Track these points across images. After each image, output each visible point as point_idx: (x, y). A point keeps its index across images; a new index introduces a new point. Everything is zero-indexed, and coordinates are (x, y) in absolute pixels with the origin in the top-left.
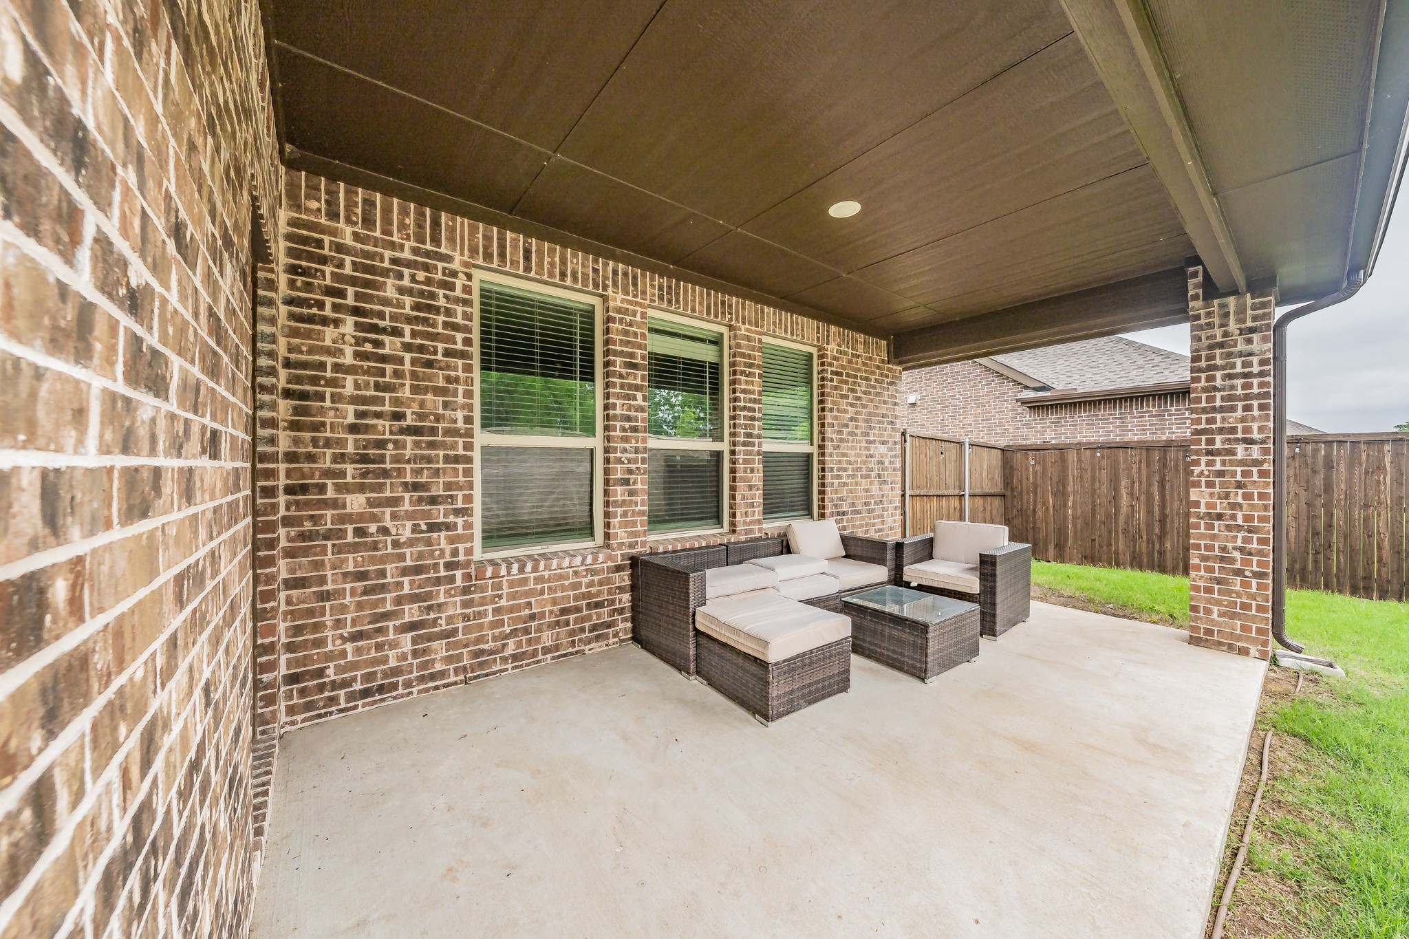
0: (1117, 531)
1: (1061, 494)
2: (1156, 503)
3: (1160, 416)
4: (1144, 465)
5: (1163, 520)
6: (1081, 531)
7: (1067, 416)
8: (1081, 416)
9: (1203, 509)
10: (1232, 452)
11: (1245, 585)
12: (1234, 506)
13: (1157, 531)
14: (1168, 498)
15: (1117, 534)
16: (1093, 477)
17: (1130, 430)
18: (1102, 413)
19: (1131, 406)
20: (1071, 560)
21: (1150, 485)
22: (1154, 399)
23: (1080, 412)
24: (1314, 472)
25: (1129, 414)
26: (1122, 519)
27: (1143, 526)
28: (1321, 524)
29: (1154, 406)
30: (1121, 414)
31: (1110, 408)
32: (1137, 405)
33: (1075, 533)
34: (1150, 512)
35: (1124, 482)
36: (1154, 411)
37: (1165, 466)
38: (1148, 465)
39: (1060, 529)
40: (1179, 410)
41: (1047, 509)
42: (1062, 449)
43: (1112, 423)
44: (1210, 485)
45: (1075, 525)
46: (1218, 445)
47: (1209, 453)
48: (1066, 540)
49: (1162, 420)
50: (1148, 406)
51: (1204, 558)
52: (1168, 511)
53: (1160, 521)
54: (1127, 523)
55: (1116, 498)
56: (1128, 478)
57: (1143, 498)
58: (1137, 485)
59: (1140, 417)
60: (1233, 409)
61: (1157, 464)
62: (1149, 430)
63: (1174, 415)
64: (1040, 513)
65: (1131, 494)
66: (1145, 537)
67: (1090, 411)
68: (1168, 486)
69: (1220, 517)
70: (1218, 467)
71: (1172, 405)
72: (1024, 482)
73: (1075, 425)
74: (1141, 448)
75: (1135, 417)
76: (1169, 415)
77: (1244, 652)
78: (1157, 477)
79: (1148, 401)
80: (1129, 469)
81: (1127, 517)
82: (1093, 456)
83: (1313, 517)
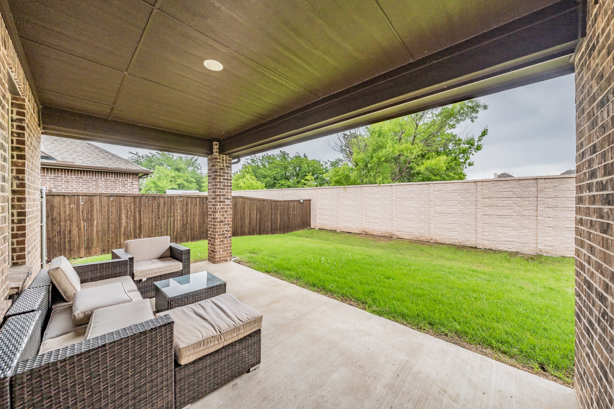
0: (120, 234)
1: (90, 220)
2: (138, 220)
3: (115, 182)
4: (132, 204)
5: (140, 227)
6: (102, 237)
7: (63, 176)
8: (72, 178)
9: (218, 220)
10: (224, 202)
11: (227, 240)
12: (225, 218)
13: (138, 232)
14: (142, 217)
15: (120, 236)
16: (108, 210)
17: (100, 187)
18: (85, 177)
19: (101, 175)
20: (95, 254)
21: (135, 213)
22: (112, 174)
23: (71, 175)
24: (184, 206)
25: (100, 179)
26: (122, 229)
27: (132, 231)
28: (185, 222)
29: (112, 177)
30: (96, 179)
31: (90, 175)
32: (104, 175)
33: (98, 238)
34: (135, 224)
35: (124, 212)
36: (112, 179)
37: (141, 204)
38: (134, 204)
39: (88, 239)
40: (123, 180)
41: (80, 229)
42: (90, 197)
43: (91, 183)
44: (220, 212)
45: (98, 235)
46: (222, 200)
47: (220, 202)
48: (92, 244)
49: (115, 184)
50: (109, 176)
51: (219, 235)
52: (142, 223)
53: (139, 227)
54: (125, 230)
55: (120, 219)
56: (125, 210)
57: (132, 218)
58: (129, 213)
59: (106, 181)
60: (224, 189)
61: (138, 203)
62: (110, 187)
63: (121, 182)
64: (75, 232)
65: (127, 217)
66: (133, 235)
67: (78, 175)
68: (142, 212)
69: (222, 222)
70: (222, 206)
71: (120, 178)
72: (62, 215)
73: (68, 182)
74: (131, 197)
75: (103, 181)
76: (118, 182)
77: (227, 260)
78: (137, 209)
79: (109, 174)
80: (126, 206)
81: (125, 227)
82: (108, 200)
83: (183, 220)
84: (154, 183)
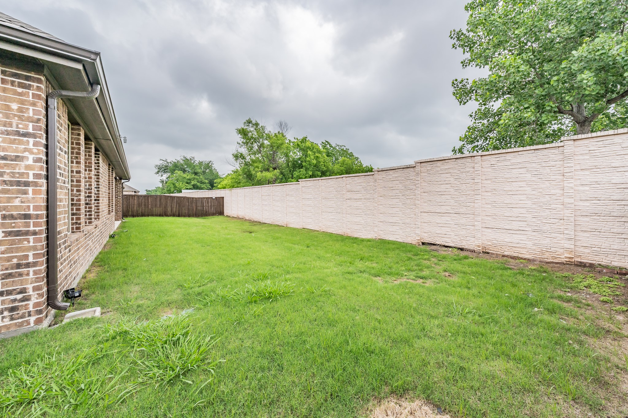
84: (174, 184)
